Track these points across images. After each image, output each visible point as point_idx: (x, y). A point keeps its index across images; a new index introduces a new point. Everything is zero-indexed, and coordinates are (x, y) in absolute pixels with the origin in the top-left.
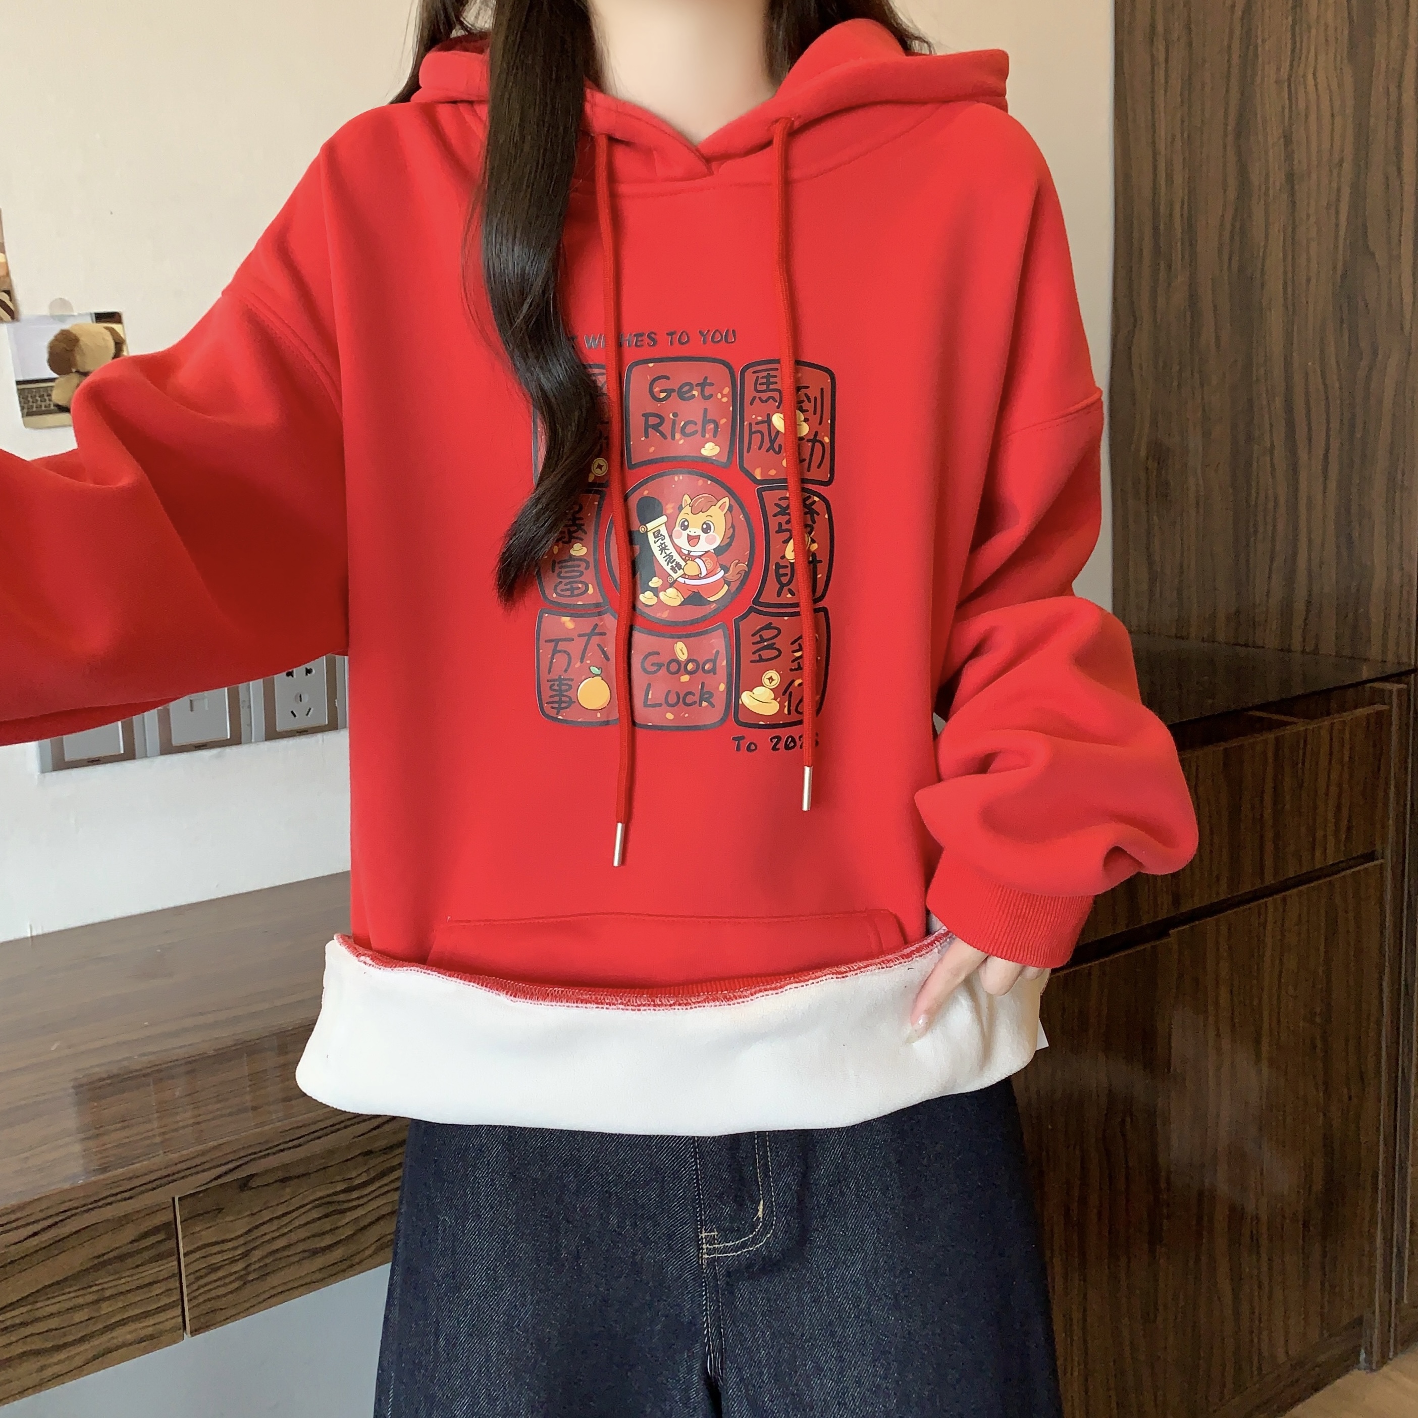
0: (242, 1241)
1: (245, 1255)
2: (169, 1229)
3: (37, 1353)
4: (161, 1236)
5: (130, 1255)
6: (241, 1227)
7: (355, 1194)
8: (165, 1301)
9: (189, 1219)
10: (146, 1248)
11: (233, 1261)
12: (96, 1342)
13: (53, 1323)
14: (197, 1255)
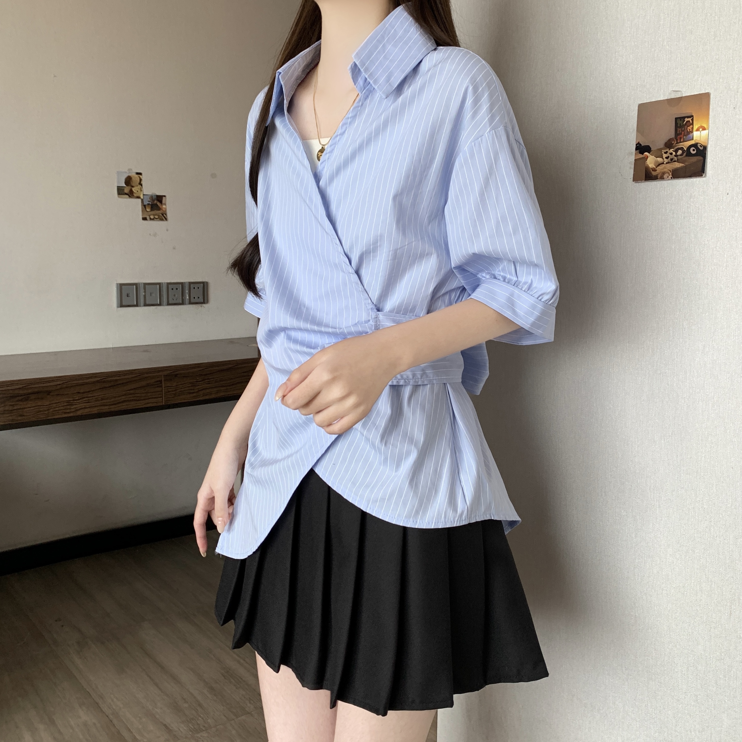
0: (175, 387)
1: (176, 390)
2: (161, 381)
3: (135, 400)
4: (159, 383)
5: (152, 385)
6: (175, 384)
7: (198, 383)
8: (160, 396)
9: (165, 380)
10: (156, 385)
11: (173, 391)
12: (146, 401)
13: (138, 395)
14: (166, 388)
